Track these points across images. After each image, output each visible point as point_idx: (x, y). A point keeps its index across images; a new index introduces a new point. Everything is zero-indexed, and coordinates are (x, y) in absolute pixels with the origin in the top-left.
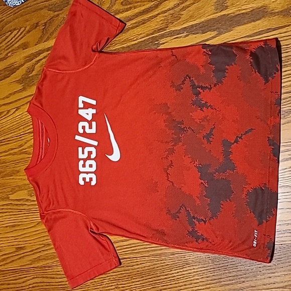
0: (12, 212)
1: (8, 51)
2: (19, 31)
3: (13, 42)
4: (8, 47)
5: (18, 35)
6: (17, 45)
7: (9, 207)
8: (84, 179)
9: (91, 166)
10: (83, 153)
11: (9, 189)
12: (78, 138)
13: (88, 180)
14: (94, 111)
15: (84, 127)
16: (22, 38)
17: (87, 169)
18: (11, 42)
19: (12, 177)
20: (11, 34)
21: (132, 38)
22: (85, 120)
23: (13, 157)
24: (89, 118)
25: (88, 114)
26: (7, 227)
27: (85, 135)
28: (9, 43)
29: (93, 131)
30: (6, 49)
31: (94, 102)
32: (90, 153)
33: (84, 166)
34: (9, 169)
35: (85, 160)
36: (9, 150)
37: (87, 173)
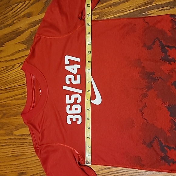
0: (16, 145)
1: (14, 19)
2: (24, 3)
3: (18, 12)
4: (14, 16)
5: (23, 6)
6: (22, 14)
7: (13, 141)
8: (71, 119)
9: (77, 109)
10: (70, 99)
11: (14, 127)
12: (65, 88)
13: (74, 120)
14: (79, 67)
15: (70, 80)
16: (26, 9)
17: (74, 111)
18: (17, 12)
19: (15, 117)
20: (17, 6)
21: (123, 10)
22: (71, 74)
23: (17, 101)
24: (75, 72)
25: (73, 69)
26: (10, 156)
27: (71, 85)
28: (15, 13)
29: (78, 82)
30: (12, 17)
31: (78, 60)
32: (76, 99)
33: (71, 109)
34: (14, 111)
35: (71, 105)
36: (13, 96)
37: (74, 115)
